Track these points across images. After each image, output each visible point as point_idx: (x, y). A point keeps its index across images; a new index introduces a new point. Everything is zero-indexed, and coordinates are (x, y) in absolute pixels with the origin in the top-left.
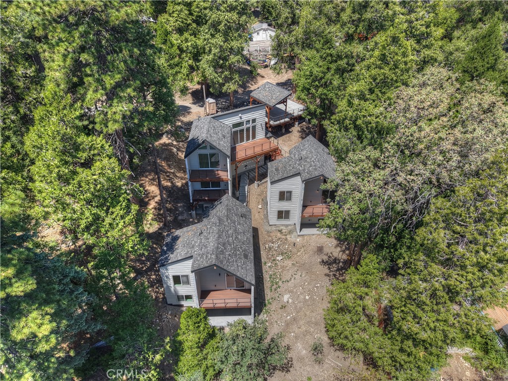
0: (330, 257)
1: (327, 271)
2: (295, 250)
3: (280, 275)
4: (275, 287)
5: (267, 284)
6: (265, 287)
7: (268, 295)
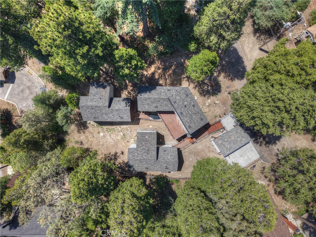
1: (111, 154)
3: (114, 133)
4: (108, 130)
5: (110, 127)
6: (108, 126)
7: (105, 127)
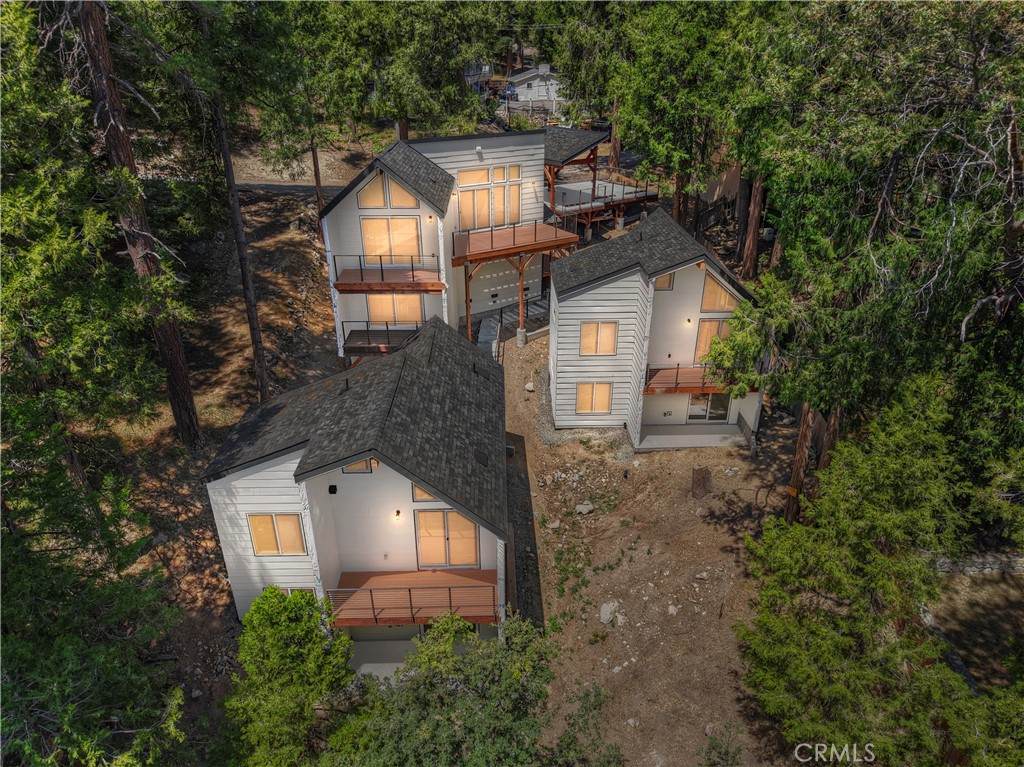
0: (730, 503)
2: (627, 488)
3: (588, 552)
4: (572, 582)
5: (549, 576)
6: (543, 585)
7: (553, 604)
